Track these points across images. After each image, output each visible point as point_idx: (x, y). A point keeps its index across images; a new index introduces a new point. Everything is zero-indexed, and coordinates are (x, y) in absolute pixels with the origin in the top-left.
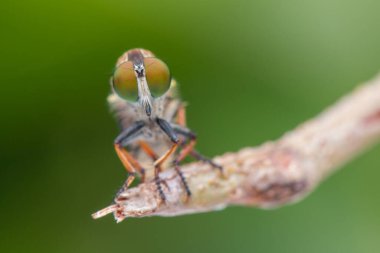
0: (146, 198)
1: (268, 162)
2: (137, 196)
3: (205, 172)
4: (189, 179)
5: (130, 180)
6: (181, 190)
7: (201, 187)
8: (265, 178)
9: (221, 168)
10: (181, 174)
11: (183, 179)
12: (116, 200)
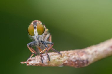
0: (37, 60)
1: (76, 54)
2: (34, 60)
3: (56, 55)
4: (50, 56)
5: (32, 55)
6: (47, 59)
7: (54, 59)
8: (75, 58)
9: (61, 54)
10: (48, 54)
11: (48, 56)
12: (28, 60)
